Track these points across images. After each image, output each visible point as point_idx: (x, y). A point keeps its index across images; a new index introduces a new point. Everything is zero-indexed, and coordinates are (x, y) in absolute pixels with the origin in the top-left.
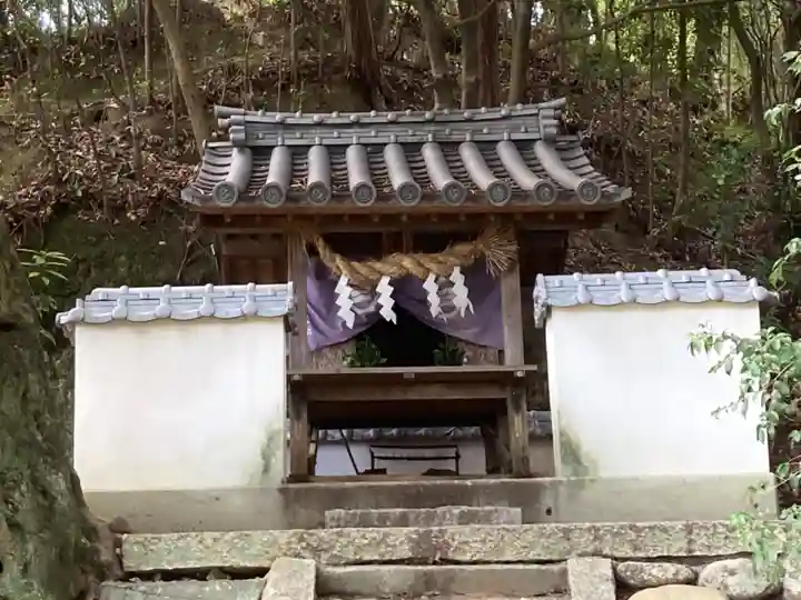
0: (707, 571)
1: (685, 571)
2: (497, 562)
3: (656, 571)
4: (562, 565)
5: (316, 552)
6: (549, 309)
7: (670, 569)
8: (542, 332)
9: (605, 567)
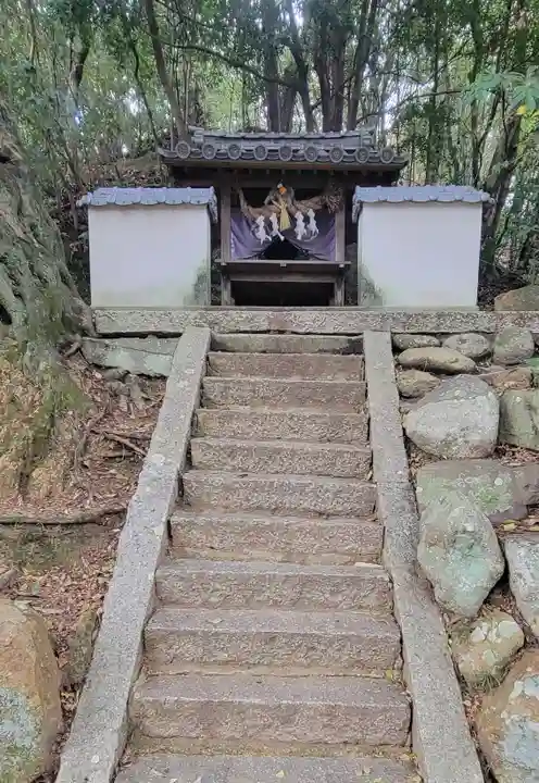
0: (447, 341)
1: (435, 341)
2: (321, 334)
3: (418, 340)
4: (360, 337)
5: (212, 324)
6: (361, 203)
7: (426, 339)
8: (356, 225)
9: (388, 336)
